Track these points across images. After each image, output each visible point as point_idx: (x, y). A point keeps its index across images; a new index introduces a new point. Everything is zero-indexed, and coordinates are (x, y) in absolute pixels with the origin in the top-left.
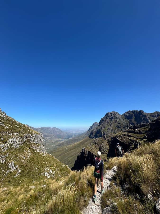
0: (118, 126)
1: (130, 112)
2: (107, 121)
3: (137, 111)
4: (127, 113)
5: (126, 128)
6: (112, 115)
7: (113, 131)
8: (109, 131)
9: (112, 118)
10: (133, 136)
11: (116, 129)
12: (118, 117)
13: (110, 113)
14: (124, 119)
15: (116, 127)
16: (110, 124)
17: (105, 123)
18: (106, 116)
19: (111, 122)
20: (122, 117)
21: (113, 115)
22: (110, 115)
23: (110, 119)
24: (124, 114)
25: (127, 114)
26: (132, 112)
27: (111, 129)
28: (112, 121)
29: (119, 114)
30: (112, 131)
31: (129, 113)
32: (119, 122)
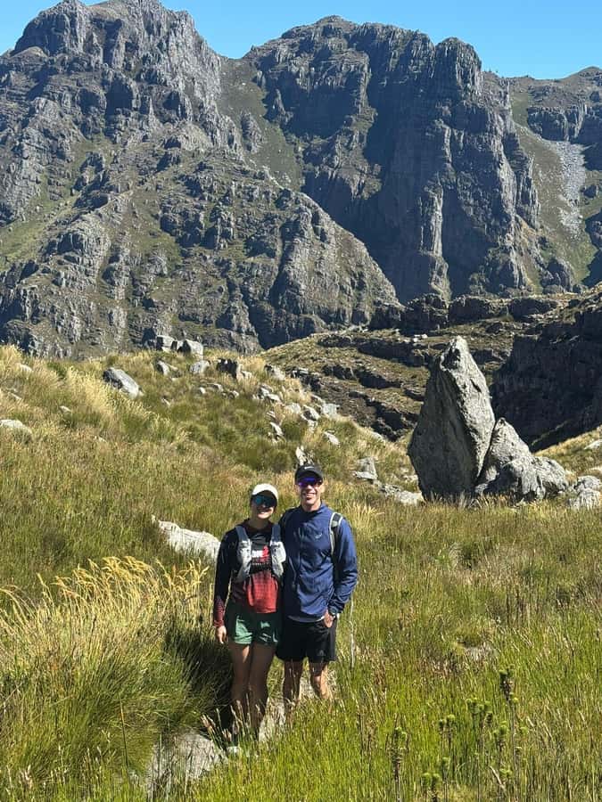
0: (184, 214)
1: (332, 42)
2: (46, 133)
3: (414, 36)
4: (301, 41)
5: (272, 254)
6: (119, 56)
7: (123, 281)
8: (67, 272)
9: (119, 98)
10: (396, 384)
11: (162, 258)
12: (189, 91)
13: (97, 21)
14: (252, 124)
15: (166, 225)
16: (88, 176)
17: (18, 151)
18: (37, 51)
19: (104, 150)
20: (230, 99)
21: (132, 47)
22: (89, 48)
23: (86, 101)
24: (264, 60)
25: (301, 66)
26: (365, 39)
27: (104, 250)
28: (109, 134)
29: (199, 44)
30: (108, 275)
31: (325, 54)
32: (201, 167)
